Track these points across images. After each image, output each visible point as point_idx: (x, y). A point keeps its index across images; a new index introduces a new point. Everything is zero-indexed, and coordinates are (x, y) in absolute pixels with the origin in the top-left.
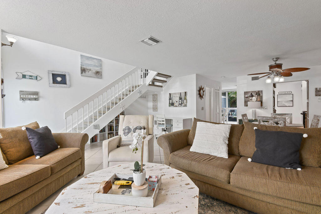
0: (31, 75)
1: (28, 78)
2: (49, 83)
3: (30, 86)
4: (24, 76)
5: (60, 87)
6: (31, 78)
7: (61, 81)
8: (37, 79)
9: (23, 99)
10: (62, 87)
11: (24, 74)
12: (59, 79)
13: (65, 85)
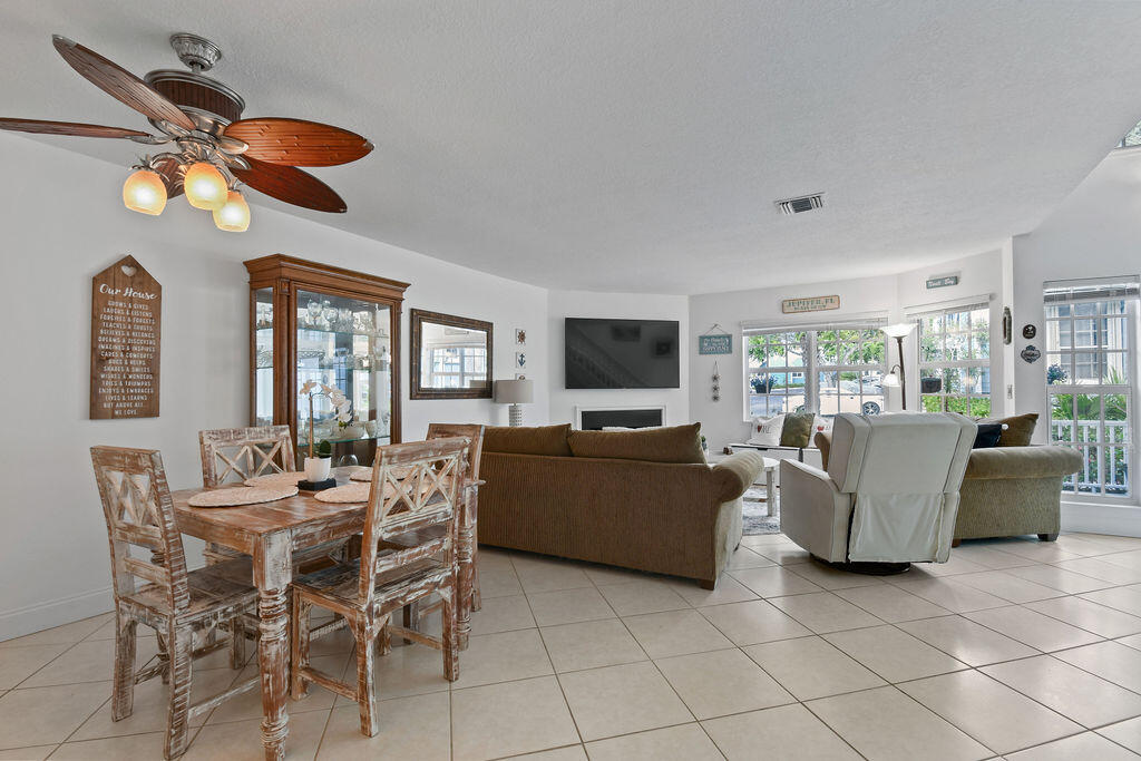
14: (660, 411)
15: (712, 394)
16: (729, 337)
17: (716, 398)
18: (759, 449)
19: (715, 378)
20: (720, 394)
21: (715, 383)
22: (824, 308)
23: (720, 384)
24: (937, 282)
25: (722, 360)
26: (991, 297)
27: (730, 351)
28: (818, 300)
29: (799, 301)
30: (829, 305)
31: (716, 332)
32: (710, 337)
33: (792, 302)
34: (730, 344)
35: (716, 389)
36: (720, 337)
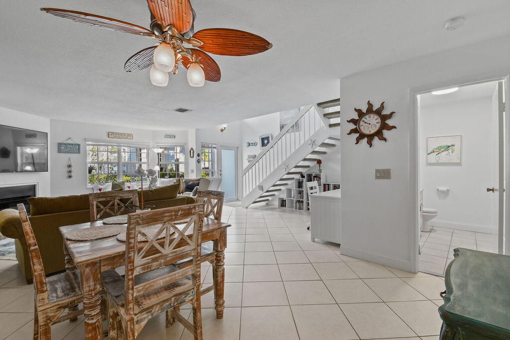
1: (251, 146)
7: (267, 143)
8: (255, 145)
9: (249, 162)
11: (250, 143)
14: (35, 185)
15: (67, 175)
16: (79, 145)
17: (70, 177)
19: (70, 166)
20: (72, 174)
21: (69, 169)
22: (127, 138)
23: (73, 169)
24: (168, 136)
25: (74, 157)
26: (186, 144)
27: (79, 152)
28: (124, 134)
29: (116, 133)
30: (129, 138)
31: (69, 142)
32: (66, 144)
33: (113, 133)
34: (79, 149)
35: (70, 172)
36: (72, 145)
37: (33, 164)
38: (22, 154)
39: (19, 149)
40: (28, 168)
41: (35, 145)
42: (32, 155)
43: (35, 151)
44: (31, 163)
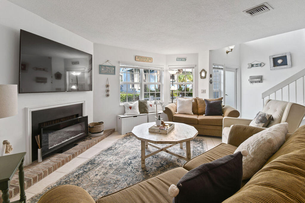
0: (257, 63)
1: (255, 67)
2: (270, 67)
3: (256, 72)
4: (252, 66)
5: (280, 69)
6: (257, 65)
7: (282, 62)
8: (261, 66)
9: (251, 82)
10: (283, 68)
11: (252, 64)
12: (280, 61)
13: (285, 66)
14: (82, 104)
15: (105, 94)
16: (114, 67)
17: (108, 95)
18: (134, 117)
19: (108, 86)
20: (110, 93)
21: (107, 89)
22: (148, 61)
23: (110, 88)
24: (180, 59)
25: (110, 77)
26: (196, 66)
27: (114, 74)
28: (146, 58)
29: (141, 57)
30: (150, 61)
31: (107, 64)
32: (105, 66)
33: (139, 57)
34: (114, 71)
35: (108, 91)
36: (110, 67)
37: (77, 84)
38: (69, 76)
39: (67, 73)
40: (74, 87)
41: (78, 69)
42: (77, 77)
43: (79, 74)
44: (75, 83)
